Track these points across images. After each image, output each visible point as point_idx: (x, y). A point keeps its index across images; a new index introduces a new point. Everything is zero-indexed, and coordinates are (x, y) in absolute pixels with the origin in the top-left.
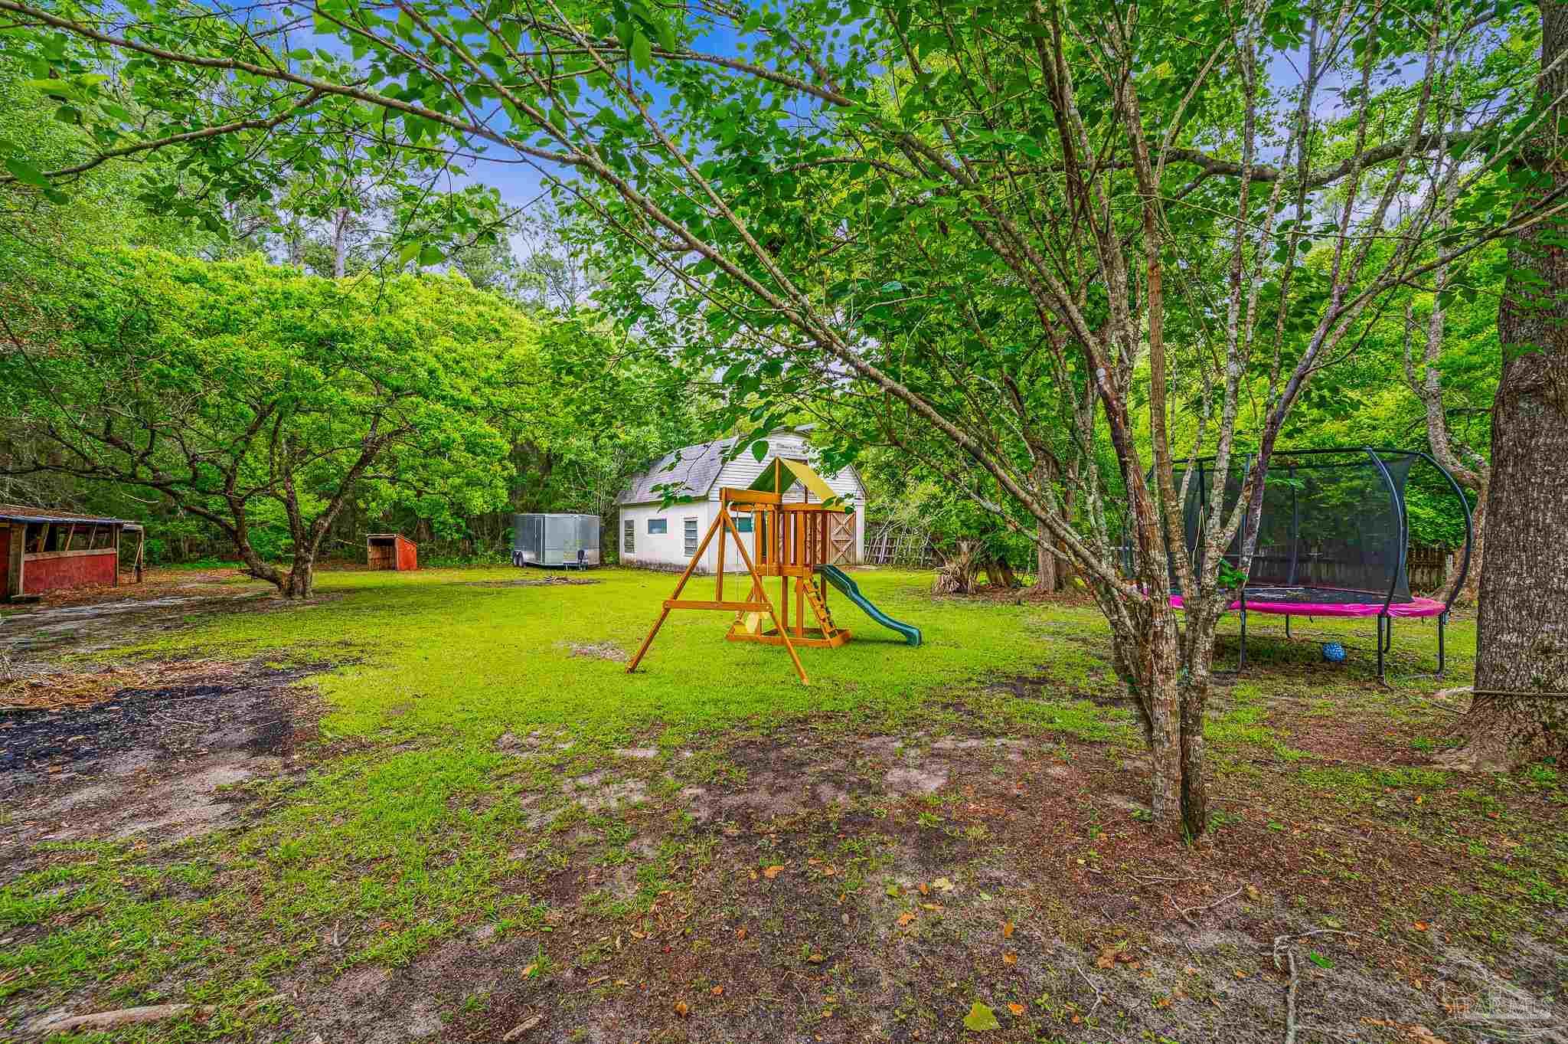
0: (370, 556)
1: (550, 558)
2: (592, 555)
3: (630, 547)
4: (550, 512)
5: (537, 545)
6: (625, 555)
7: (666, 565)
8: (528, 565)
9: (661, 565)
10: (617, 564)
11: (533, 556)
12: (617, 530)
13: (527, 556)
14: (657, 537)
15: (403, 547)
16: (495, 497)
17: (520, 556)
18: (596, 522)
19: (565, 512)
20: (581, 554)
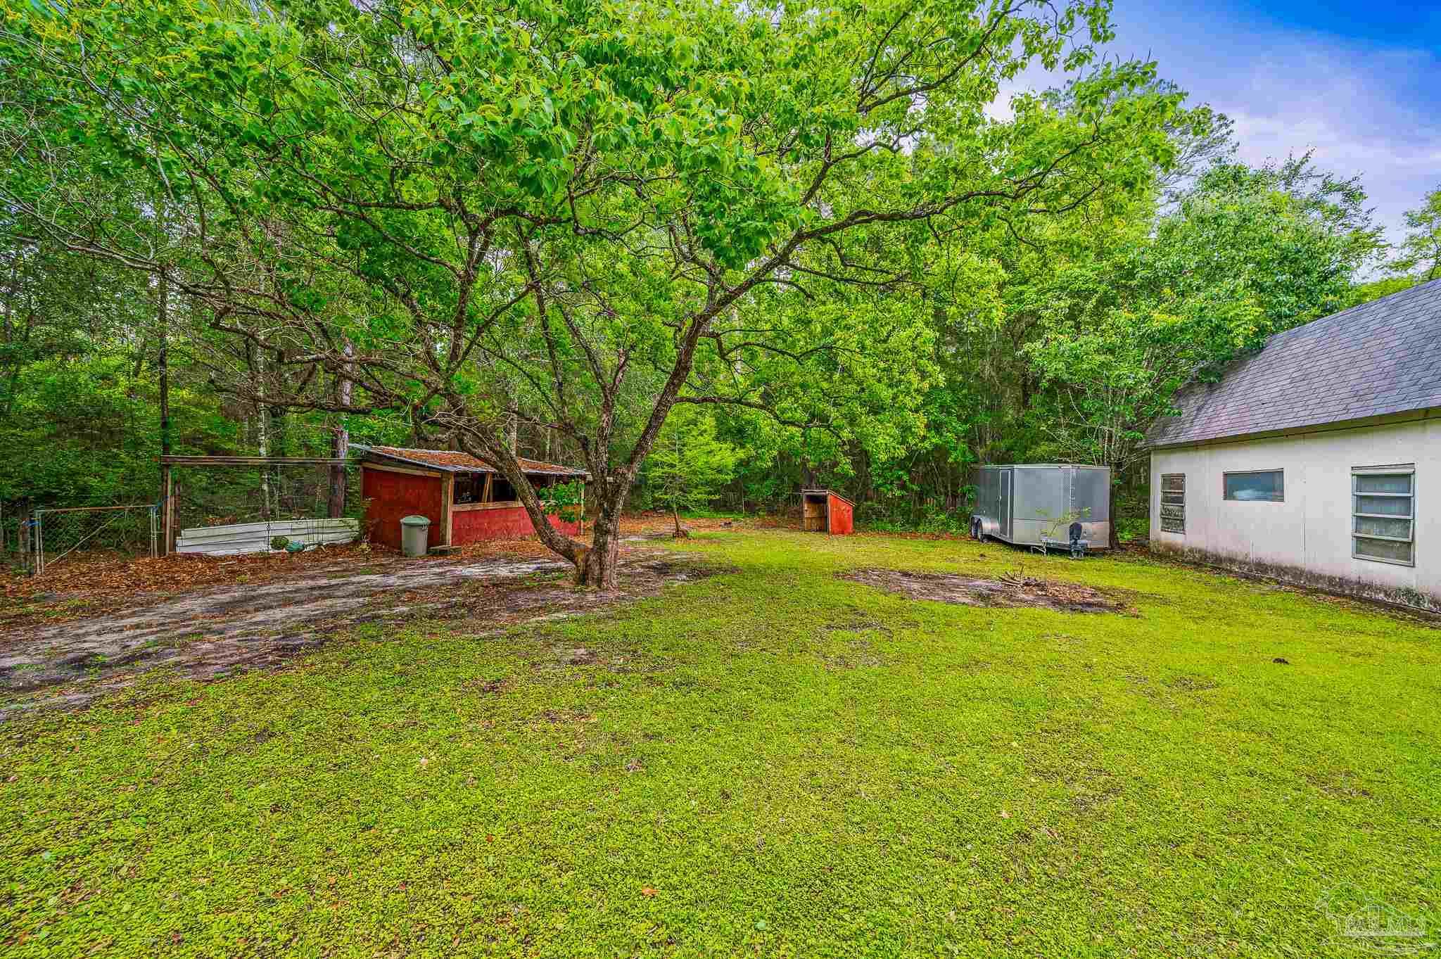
0: (806, 515)
1: (1022, 532)
2: (1096, 531)
3: (1175, 521)
4: (1025, 462)
5: (1002, 511)
6: (1160, 535)
7: (1281, 570)
8: (990, 538)
9: (1262, 567)
10: (1143, 549)
11: (997, 525)
12: (1145, 490)
13: (989, 526)
14: (1250, 508)
15: (839, 507)
16: (906, 429)
17: (978, 525)
18: (1105, 476)
19: (1051, 461)
20: (1075, 531)
